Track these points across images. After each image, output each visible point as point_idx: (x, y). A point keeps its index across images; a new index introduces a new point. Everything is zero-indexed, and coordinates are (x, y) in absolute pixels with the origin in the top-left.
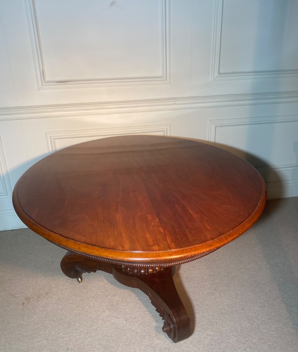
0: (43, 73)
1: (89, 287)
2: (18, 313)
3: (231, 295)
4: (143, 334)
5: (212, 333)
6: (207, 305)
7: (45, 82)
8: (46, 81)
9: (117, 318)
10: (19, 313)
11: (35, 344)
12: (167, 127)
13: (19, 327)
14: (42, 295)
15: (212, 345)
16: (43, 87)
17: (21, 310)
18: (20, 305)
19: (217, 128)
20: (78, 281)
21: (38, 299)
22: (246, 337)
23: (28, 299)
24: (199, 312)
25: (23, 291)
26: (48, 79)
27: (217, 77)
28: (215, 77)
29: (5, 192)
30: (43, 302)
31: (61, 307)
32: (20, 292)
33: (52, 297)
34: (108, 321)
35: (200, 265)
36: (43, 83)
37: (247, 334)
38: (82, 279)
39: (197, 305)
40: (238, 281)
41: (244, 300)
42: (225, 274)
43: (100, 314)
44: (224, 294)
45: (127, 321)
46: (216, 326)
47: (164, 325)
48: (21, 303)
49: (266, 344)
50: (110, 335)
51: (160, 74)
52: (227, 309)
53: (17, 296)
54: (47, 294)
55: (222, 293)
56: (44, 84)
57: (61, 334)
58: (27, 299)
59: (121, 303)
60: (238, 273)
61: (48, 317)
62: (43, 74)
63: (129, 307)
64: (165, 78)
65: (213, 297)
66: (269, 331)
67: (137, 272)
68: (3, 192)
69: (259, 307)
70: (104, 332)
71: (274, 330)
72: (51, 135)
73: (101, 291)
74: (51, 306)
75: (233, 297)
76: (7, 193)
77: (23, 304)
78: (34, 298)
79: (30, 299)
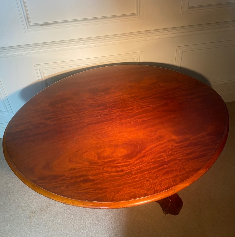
0: (27, 18)
7: (31, 26)
8: (31, 24)
10: (27, 227)
14: (44, 209)
16: (28, 30)
17: (28, 223)
18: (28, 219)
21: (41, 212)
23: (33, 212)
26: (32, 22)
27: (186, 11)
32: (27, 205)
33: (52, 211)
36: (29, 27)
48: (28, 217)
51: (134, 12)
53: (24, 208)
54: (48, 207)
62: (27, 19)
74: (52, 221)
77: (30, 217)
78: (37, 212)
79: (35, 212)
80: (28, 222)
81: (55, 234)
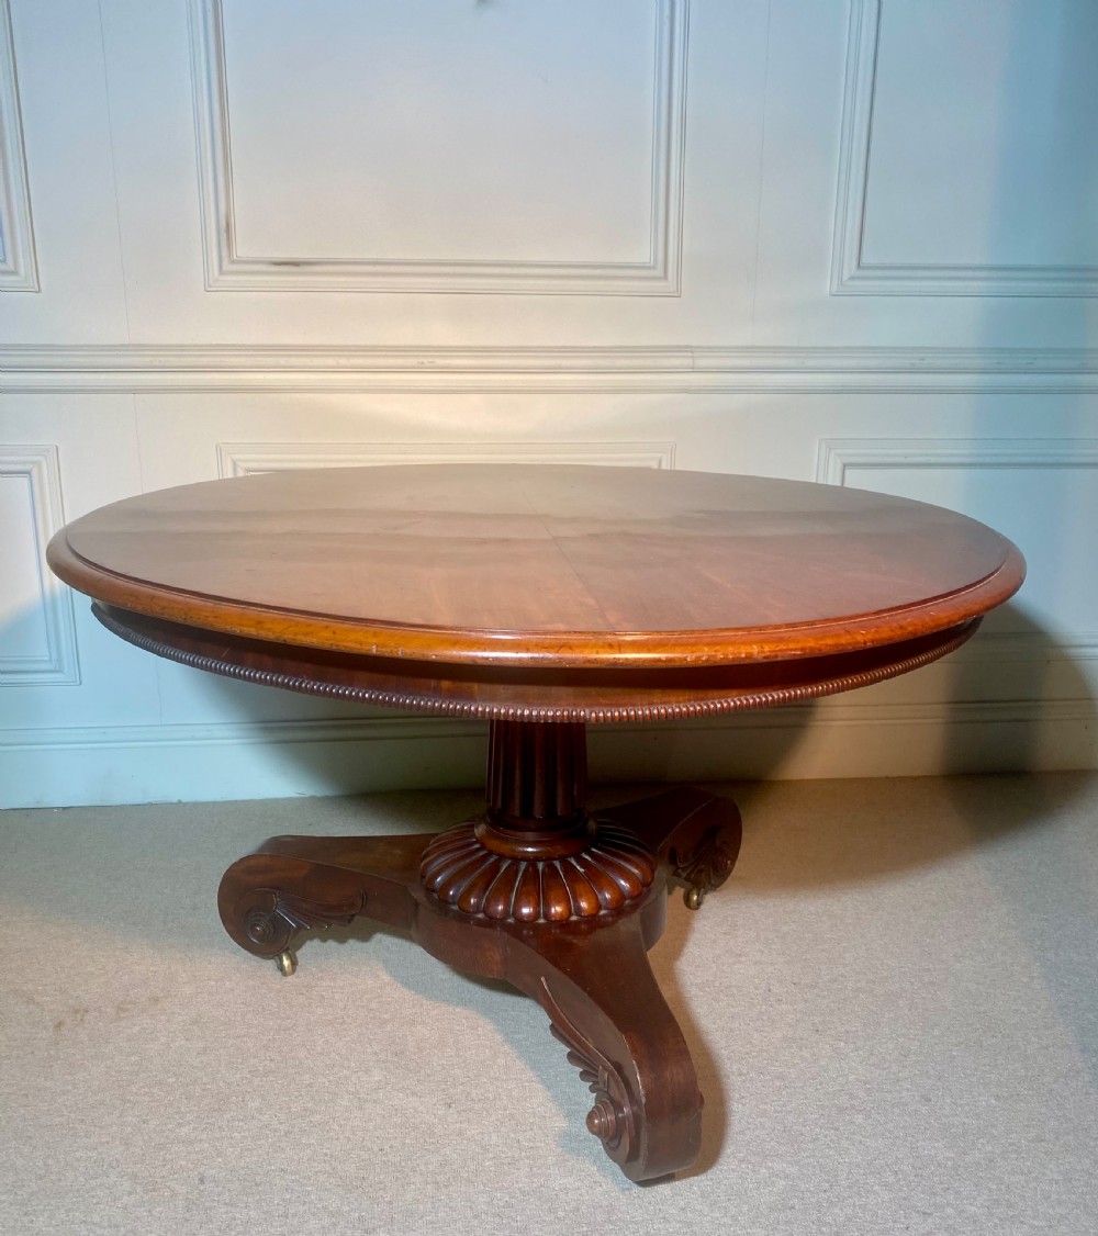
0: (228, 225)
1: (316, 989)
2: (32, 1053)
3: (881, 1053)
4: (509, 1154)
5: (794, 1170)
6: (781, 1077)
7: (233, 262)
8: (235, 256)
9: (414, 1094)
10: (36, 1052)
11: (78, 1155)
12: (659, 455)
13: (27, 1096)
14: (135, 1004)
15: (792, 1208)
16: (220, 278)
17: (45, 1042)
18: (45, 1028)
19: (847, 472)
20: (281, 968)
21: (117, 1014)
22: (935, 1194)
23: (79, 1012)
24: (743, 1097)
25: (67, 986)
26: (241, 251)
27: (853, 278)
28: (845, 277)
29: (54, 657)
30: (134, 1025)
31: (201, 1045)
32: (55, 990)
33: (172, 1013)
34: (375, 1102)
35: (760, 951)
36: (226, 262)
37: (941, 1183)
38: (294, 963)
39: (740, 1075)
40: (910, 1010)
41: (932, 1072)
42: (859, 985)
43: (346, 1078)
44: (852, 1046)
45: (453, 1105)
46: (811, 1146)
47: (596, 1107)
48: (50, 1024)
49: (1022, 1222)
50: (376, 1149)
51: (643, 254)
52: (861, 1094)
53: (37, 998)
54: (155, 1000)
55: (842, 1044)
56: (227, 266)
57: (185, 1130)
58: (77, 1011)
59: (435, 1047)
60: (912, 984)
61: (144, 1072)
62: (227, 231)
63: (464, 1062)
64: (659, 272)
65: (806, 1054)
66: (1036, 1179)
67: (506, 911)
68: (46, 658)
69: (997, 1098)
70: (354, 1134)
71: (1057, 1177)
72: (235, 457)
73: (363, 1007)
74: (163, 1040)
75: (888, 1057)
76: (59, 660)
77: (59, 1025)
78: (100, 1012)
79: (87, 1011)
80: (44, 1040)
81: (171, 1080)
